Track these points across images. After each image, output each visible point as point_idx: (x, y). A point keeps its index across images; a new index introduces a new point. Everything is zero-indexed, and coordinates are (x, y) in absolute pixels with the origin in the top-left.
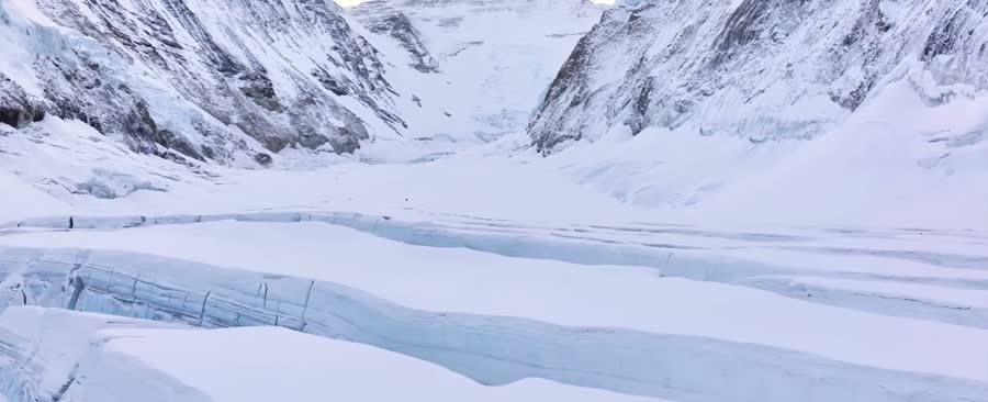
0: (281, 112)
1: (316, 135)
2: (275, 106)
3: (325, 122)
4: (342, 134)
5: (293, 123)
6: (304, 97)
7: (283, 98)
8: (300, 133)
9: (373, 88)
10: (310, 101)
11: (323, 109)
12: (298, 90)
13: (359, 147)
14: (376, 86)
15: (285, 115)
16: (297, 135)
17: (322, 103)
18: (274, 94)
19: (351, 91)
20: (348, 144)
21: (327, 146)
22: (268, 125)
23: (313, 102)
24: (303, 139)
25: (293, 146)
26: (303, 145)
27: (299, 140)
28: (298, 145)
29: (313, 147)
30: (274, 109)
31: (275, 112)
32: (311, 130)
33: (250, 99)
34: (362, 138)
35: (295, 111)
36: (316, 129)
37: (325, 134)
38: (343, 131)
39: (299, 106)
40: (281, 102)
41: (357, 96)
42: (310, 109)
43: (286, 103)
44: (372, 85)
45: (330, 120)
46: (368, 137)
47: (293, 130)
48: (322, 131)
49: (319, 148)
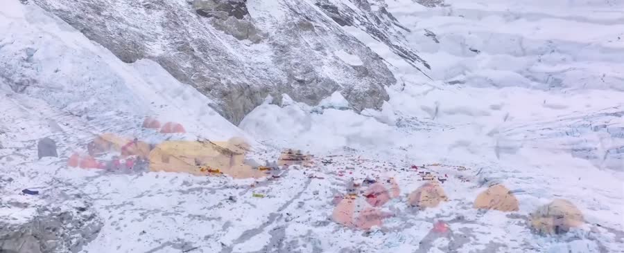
0: (258, 41)
1: (318, 81)
2: (248, 33)
3: (330, 56)
4: (360, 77)
5: (278, 61)
6: (296, 20)
7: (263, 19)
8: (291, 77)
9: (379, 22)
10: (306, 25)
11: (325, 38)
12: (287, 9)
13: (388, 99)
14: (381, 20)
15: (264, 46)
16: (285, 80)
17: (323, 31)
18: (246, 12)
19: (357, 22)
20: (372, 93)
21: (337, 98)
22: (231, 62)
23: (310, 27)
24: (297, 87)
25: (277, 102)
26: (296, 99)
27: (288, 90)
28: (286, 98)
29: (313, 99)
30: (246, 37)
31: (247, 42)
32: (309, 70)
33: (205, 20)
34: (388, 83)
35: (281, 39)
36: (317, 69)
37: (333, 78)
38: (363, 72)
39: (289, 32)
40: (259, 26)
41: (364, 28)
42: (306, 38)
43: (265, 27)
44: (377, 18)
45: (337, 53)
46: (395, 81)
47: (278, 73)
48: (326, 71)
49: (324, 102)
